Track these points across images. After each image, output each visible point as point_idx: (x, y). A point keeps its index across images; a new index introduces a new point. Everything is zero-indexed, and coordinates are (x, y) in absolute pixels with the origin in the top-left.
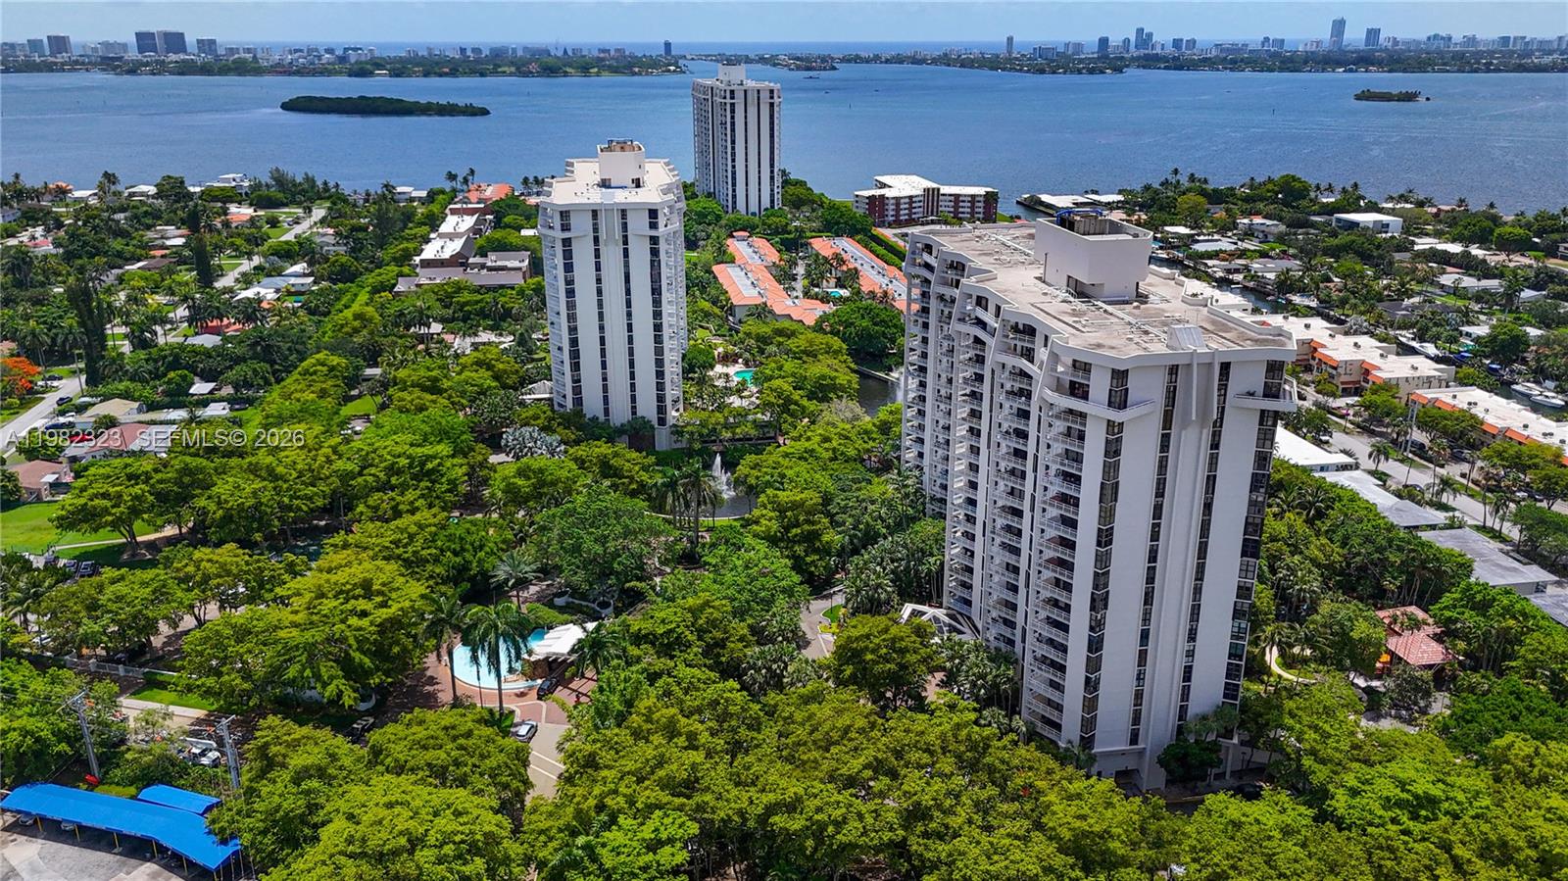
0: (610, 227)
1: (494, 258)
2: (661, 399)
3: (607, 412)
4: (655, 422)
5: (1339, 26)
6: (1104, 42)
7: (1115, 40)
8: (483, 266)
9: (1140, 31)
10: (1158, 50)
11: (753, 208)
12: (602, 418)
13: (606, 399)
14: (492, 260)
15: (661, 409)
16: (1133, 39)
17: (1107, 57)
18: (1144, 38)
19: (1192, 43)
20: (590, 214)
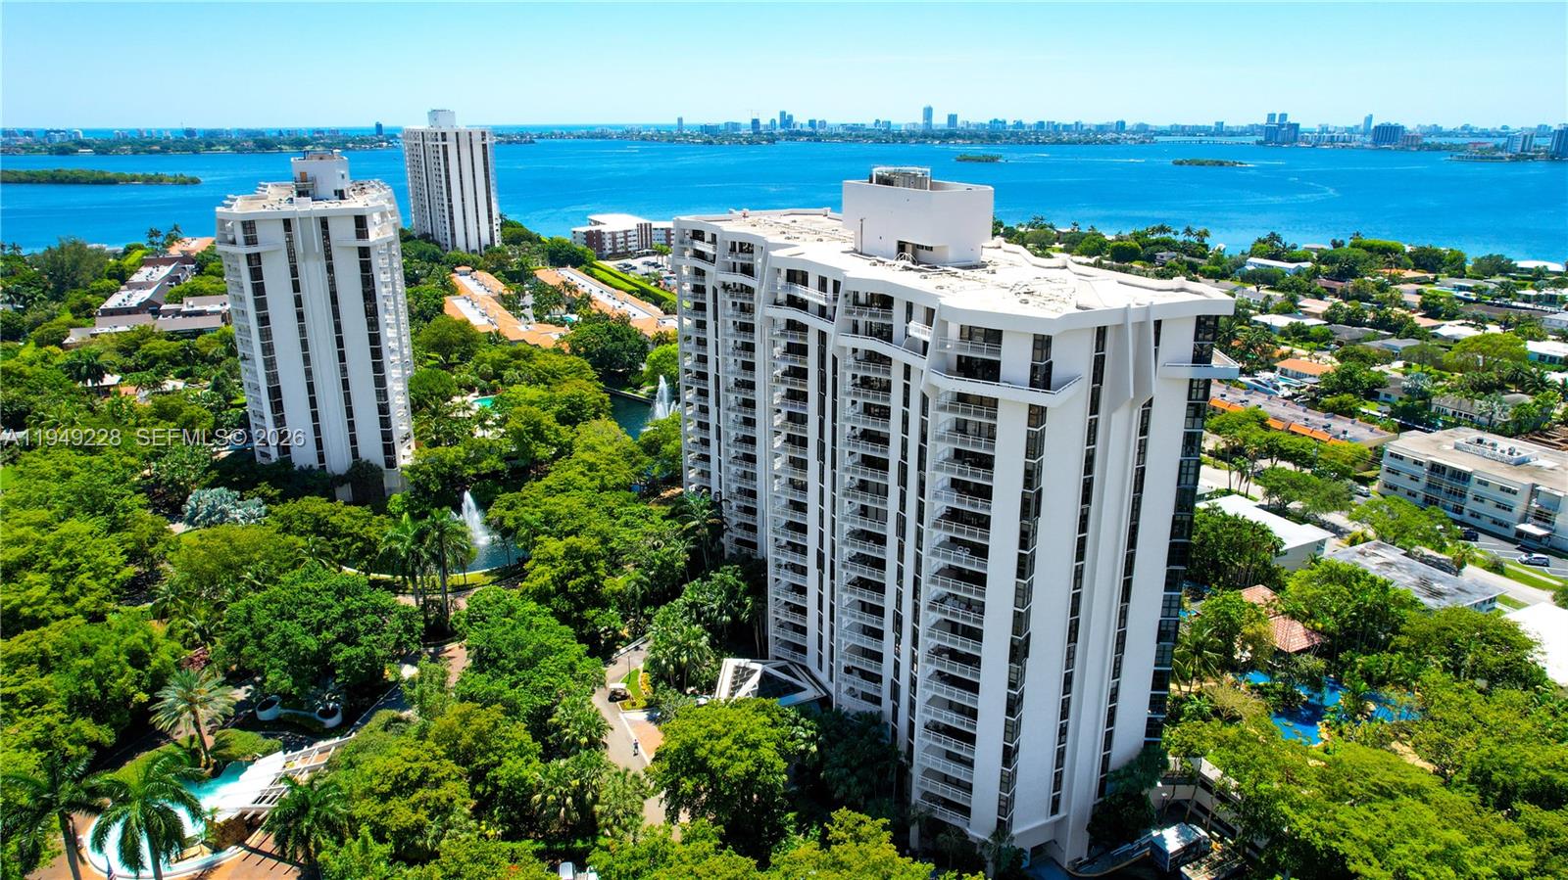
0: (308, 239)
1: (191, 303)
2: (387, 437)
3: (321, 458)
4: (382, 463)
5: (928, 112)
6: (755, 122)
7: (764, 121)
8: (178, 313)
9: (783, 114)
10: (798, 128)
11: (474, 245)
12: (316, 465)
13: (319, 444)
14: (190, 304)
15: (389, 450)
16: (778, 122)
17: (759, 133)
18: (786, 120)
19: (823, 124)
20: (281, 226)
